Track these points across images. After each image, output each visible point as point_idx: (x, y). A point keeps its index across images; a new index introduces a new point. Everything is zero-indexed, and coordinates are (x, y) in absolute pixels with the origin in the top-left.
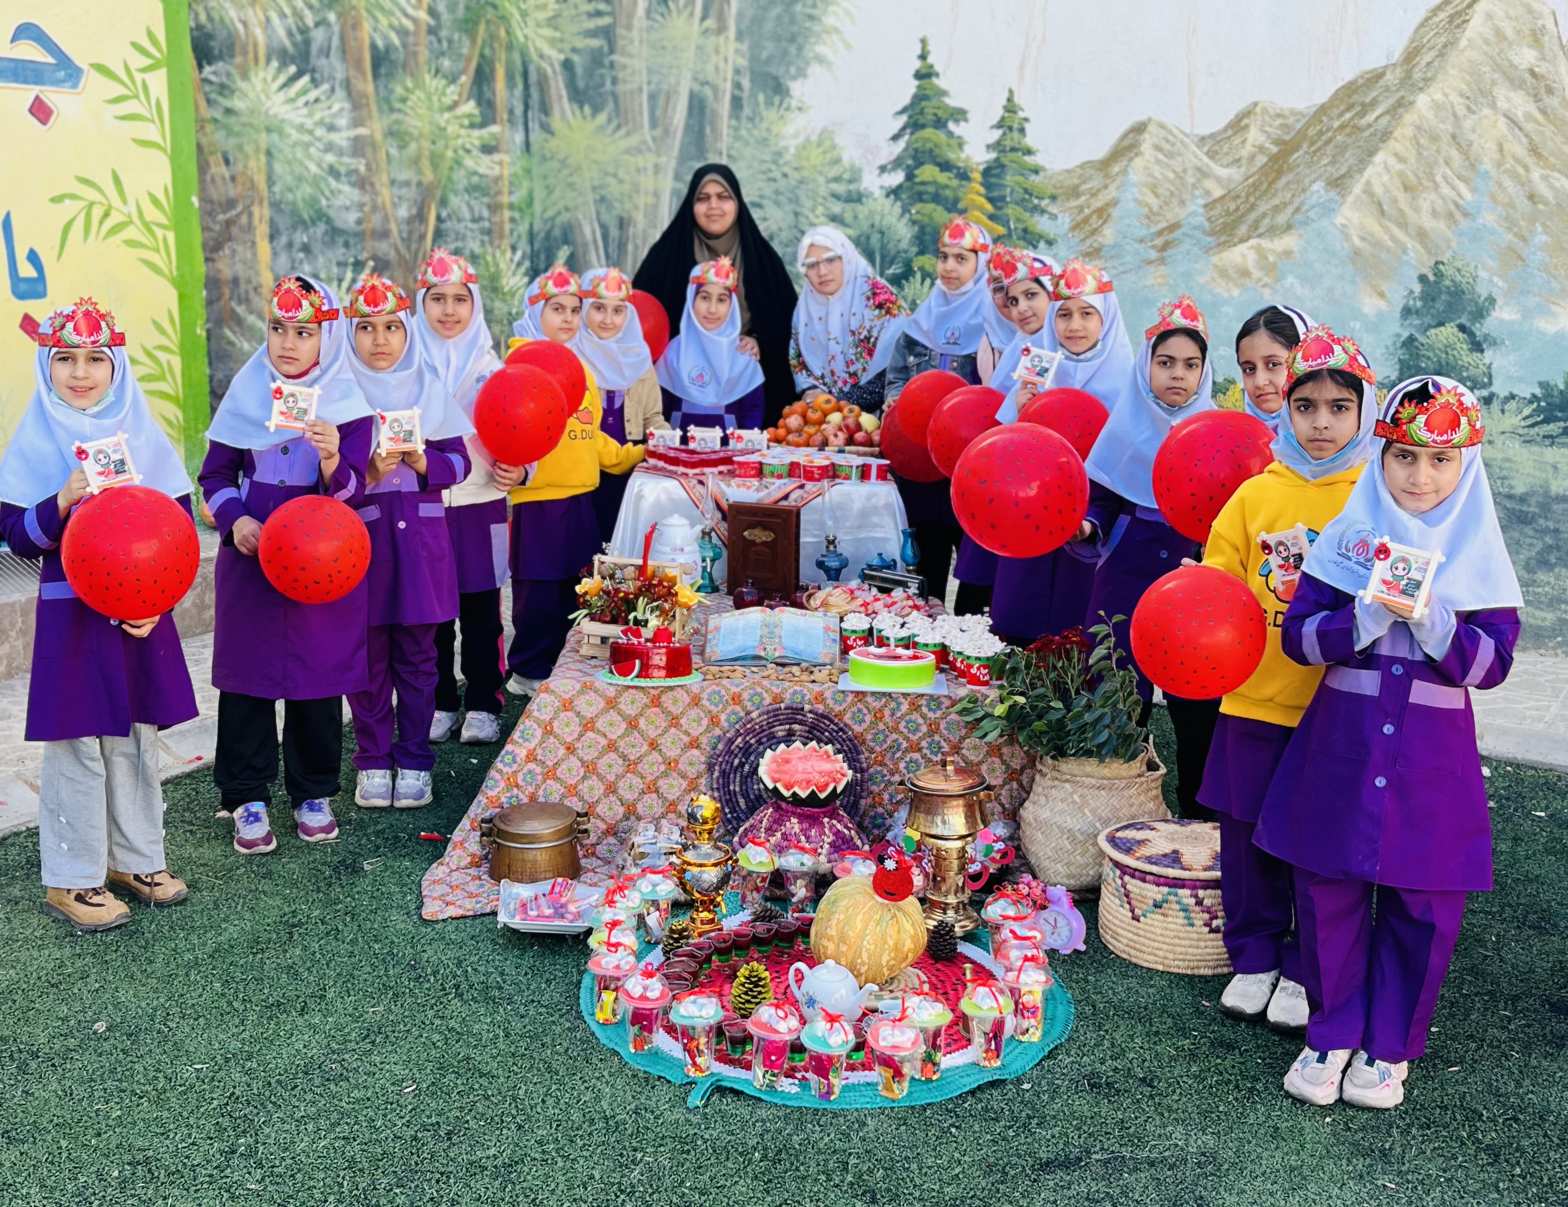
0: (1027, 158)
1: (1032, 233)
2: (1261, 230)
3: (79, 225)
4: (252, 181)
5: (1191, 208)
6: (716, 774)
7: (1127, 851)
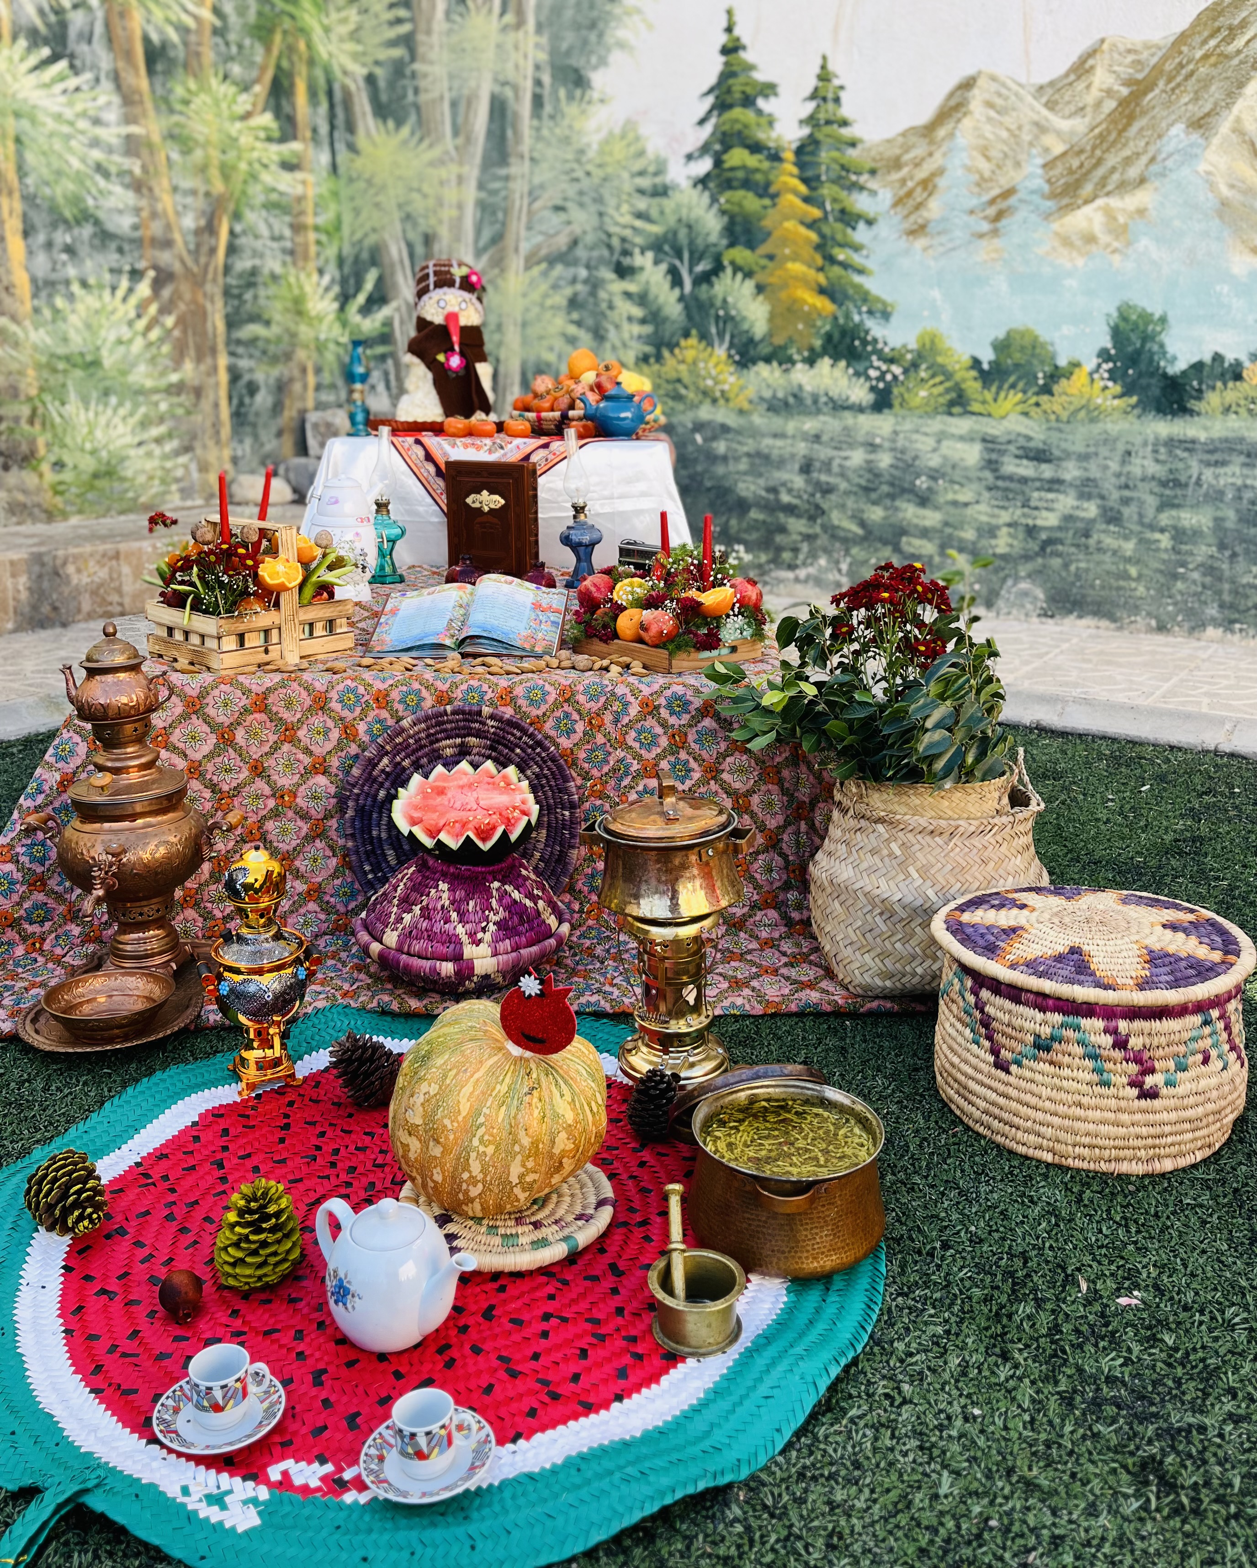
0: (842, 131)
1: (850, 214)
2: (1109, 188)
5: (1027, 170)
6: (350, 813)
7: (990, 950)
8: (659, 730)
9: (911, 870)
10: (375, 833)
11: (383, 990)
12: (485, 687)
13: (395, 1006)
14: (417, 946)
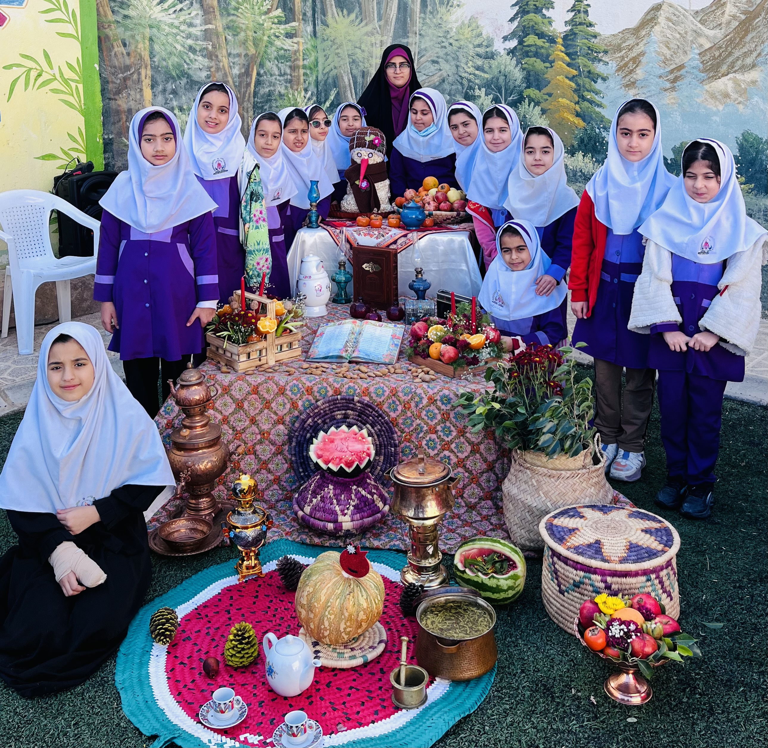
0: (589, 29)
1: (593, 73)
2: (736, 68)
3: (22, 81)
4: (140, 55)
5: (691, 56)
6: (294, 444)
7: (561, 540)
8: (436, 411)
9: (541, 492)
10: (305, 454)
11: (304, 532)
12: (356, 387)
13: (308, 541)
14: (318, 515)
